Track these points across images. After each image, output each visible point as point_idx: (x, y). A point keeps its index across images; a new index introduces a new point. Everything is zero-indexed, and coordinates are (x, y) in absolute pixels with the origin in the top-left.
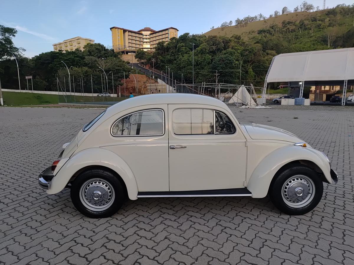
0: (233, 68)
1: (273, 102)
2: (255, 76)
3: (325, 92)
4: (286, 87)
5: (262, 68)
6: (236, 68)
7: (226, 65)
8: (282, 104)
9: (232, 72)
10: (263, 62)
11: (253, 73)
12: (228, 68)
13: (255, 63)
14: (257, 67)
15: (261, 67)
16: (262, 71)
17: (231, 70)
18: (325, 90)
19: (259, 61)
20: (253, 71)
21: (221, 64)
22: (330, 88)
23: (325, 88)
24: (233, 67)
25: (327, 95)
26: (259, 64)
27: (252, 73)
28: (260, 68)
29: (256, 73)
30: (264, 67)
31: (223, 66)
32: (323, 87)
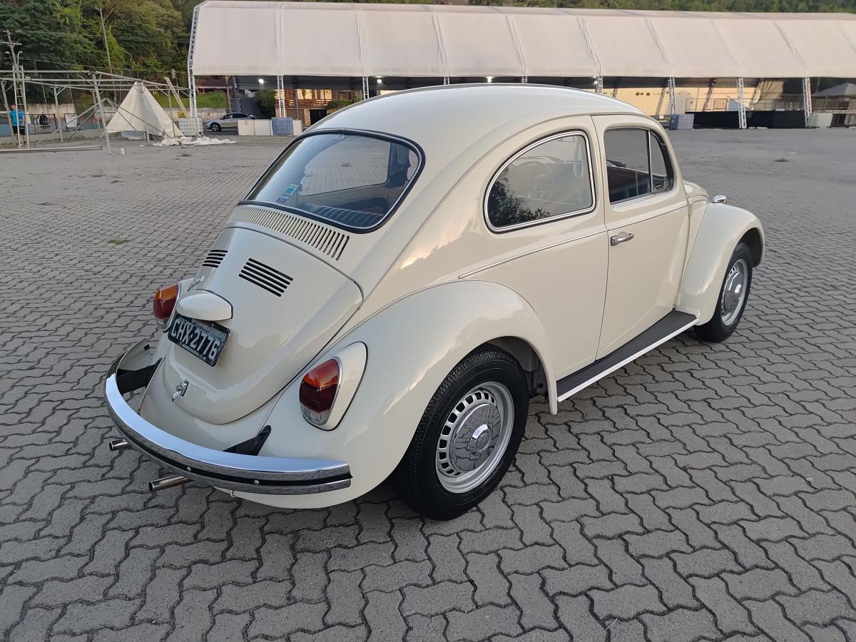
0: (58, 27)
1: (209, 129)
2: (127, 58)
3: (306, 103)
4: (212, 90)
5: (141, 36)
6: (68, 28)
7: (33, 16)
8: (240, 133)
9: (59, 41)
10: (142, 20)
11: (119, 49)
12: (43, 26)
13: (119, 18)
14: (128, 32)
15: (139, 32)
16: (144, 43)
17: (54, 34)
18: (305, 99)
19: (129, 16)
20: (119, 42)
21: (13, 12)
22: (313, 96)
23: (304, 94)
24: (59, 23)
25: (310, 110)
26: (131, 22)
27: (116, 47)
28: (137, 35)
29: (128, 49)
30: (147, 34)
31: (24, 19)
32: (299, 92)
